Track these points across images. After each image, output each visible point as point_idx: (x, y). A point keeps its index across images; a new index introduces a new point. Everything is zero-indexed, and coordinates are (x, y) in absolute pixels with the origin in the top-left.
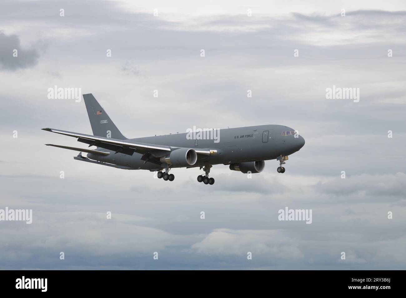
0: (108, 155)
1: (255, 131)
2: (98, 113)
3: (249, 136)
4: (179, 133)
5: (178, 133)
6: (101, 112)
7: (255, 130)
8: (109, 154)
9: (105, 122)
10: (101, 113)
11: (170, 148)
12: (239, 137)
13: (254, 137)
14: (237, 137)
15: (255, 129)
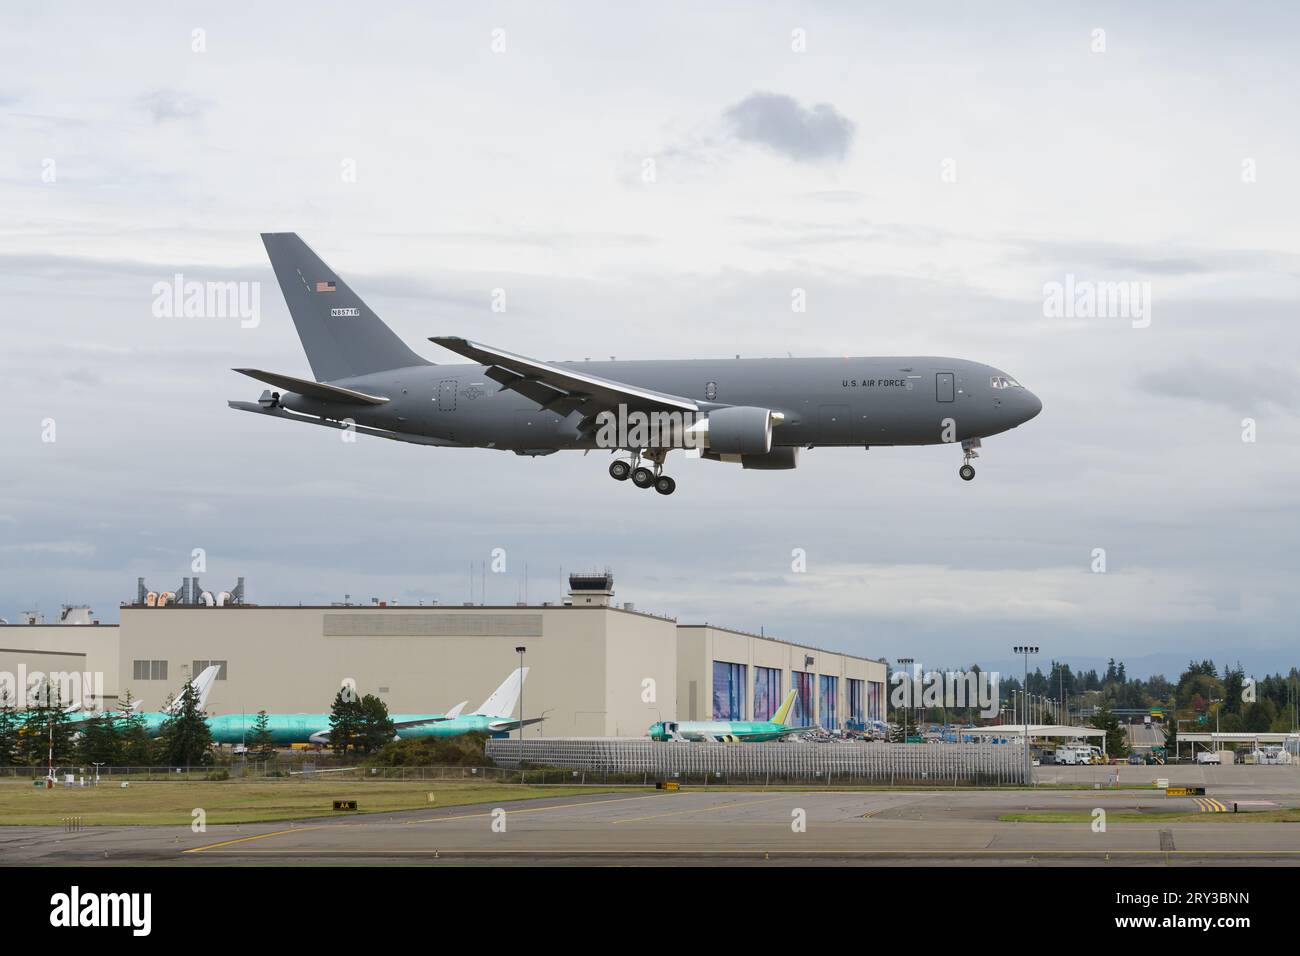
0: (380, 403)
1: (908, 371)
2: (322, 287)
3: (891, 383)
4: (617, 359)
5: (613, 358)
6: (331, 284)
7: (908, 368)
8: (386, 402)
9: (350, 314)
10: (333, 289)
11: (695, 403)
12: (859, 382)
13: (909, 386)
14: (849, 383)
15: (908, 366)
